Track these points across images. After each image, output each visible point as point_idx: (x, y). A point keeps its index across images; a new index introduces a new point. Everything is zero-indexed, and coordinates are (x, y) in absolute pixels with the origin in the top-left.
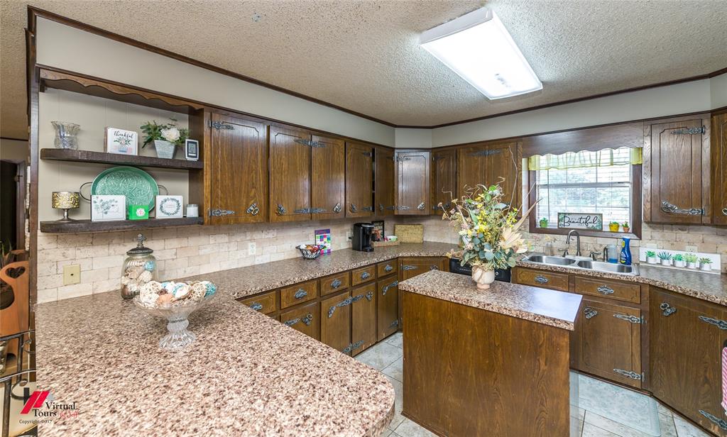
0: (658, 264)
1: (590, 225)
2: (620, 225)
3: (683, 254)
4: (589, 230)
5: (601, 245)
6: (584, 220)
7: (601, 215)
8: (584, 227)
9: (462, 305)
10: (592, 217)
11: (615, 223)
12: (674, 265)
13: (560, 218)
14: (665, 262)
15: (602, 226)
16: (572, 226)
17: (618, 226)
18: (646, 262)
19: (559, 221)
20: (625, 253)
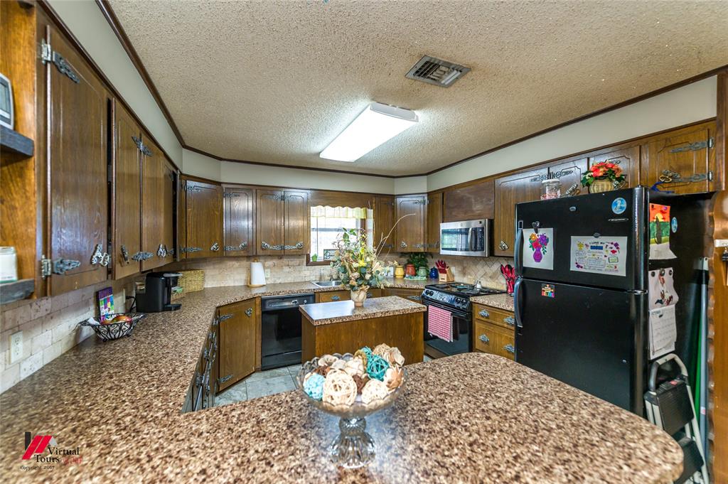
9: (371, 318)
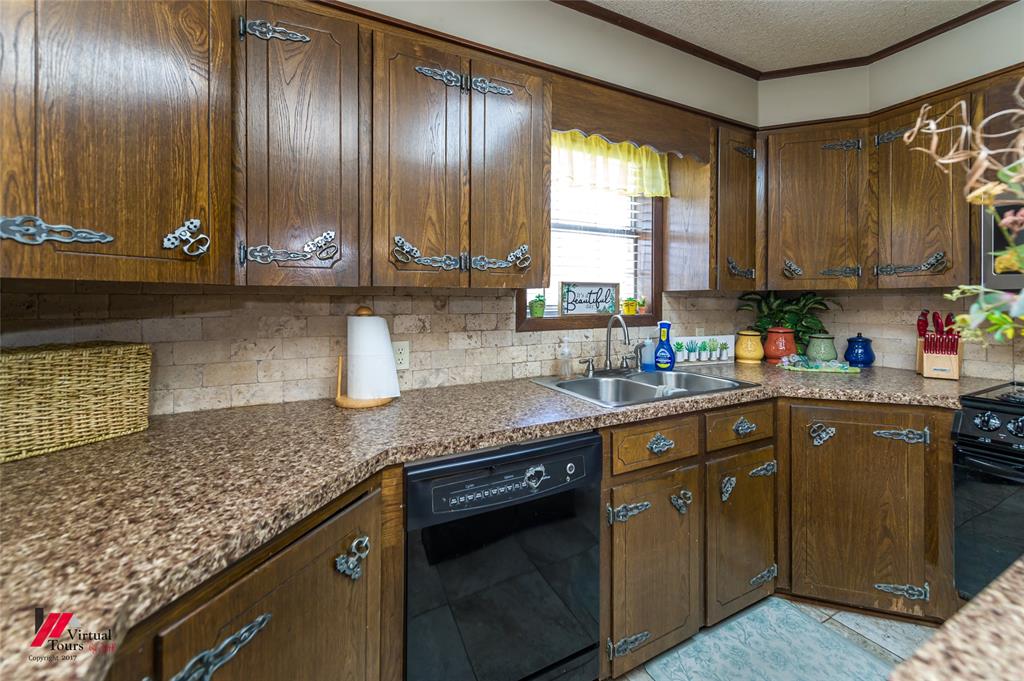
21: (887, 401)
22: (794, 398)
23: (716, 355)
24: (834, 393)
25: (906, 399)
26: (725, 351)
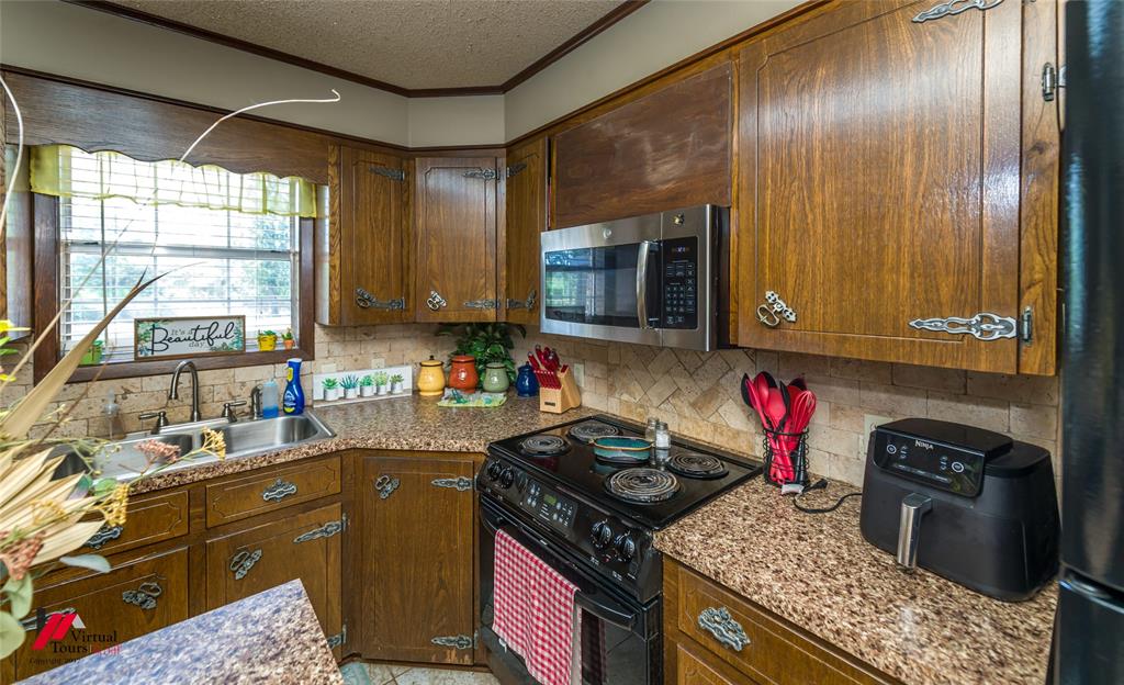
0: (340, 398)
1: (218, 343)
2: (279, 335)
3: (371, 373)
4: (215, 354)
5: (243, 384)
6: (205, 333)
7: (243, 318)
8: (204, 348)
10: (223, 324)
11: (269, 333)
12: (361, 396)
13: (141, 331)
14: (352, 394)
15: (244, 340)
16: (175, 349)
17: (276, 338)
18: (324, 400)
19: (138, 339)
20: (293, 392)
21: (441, 449)
22: (364, 449)
23: (384, 390)
24: (399, 442)
25: (457, 447)
26: (398, 385)
